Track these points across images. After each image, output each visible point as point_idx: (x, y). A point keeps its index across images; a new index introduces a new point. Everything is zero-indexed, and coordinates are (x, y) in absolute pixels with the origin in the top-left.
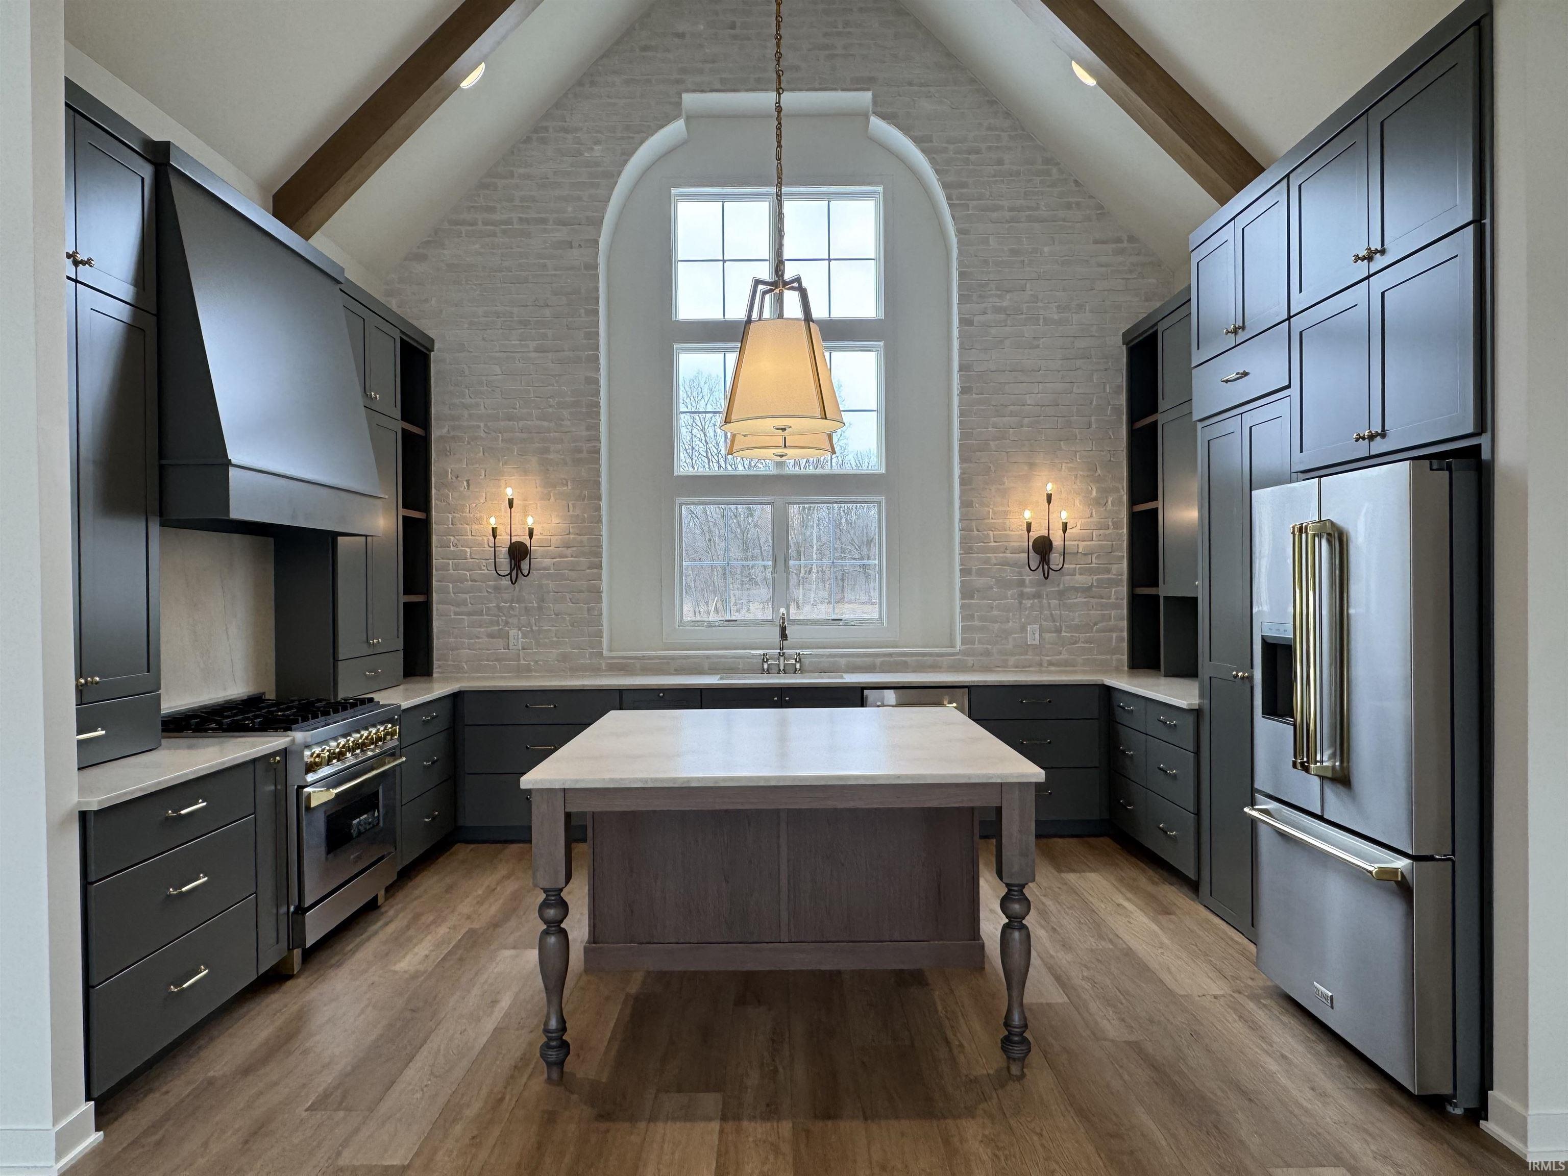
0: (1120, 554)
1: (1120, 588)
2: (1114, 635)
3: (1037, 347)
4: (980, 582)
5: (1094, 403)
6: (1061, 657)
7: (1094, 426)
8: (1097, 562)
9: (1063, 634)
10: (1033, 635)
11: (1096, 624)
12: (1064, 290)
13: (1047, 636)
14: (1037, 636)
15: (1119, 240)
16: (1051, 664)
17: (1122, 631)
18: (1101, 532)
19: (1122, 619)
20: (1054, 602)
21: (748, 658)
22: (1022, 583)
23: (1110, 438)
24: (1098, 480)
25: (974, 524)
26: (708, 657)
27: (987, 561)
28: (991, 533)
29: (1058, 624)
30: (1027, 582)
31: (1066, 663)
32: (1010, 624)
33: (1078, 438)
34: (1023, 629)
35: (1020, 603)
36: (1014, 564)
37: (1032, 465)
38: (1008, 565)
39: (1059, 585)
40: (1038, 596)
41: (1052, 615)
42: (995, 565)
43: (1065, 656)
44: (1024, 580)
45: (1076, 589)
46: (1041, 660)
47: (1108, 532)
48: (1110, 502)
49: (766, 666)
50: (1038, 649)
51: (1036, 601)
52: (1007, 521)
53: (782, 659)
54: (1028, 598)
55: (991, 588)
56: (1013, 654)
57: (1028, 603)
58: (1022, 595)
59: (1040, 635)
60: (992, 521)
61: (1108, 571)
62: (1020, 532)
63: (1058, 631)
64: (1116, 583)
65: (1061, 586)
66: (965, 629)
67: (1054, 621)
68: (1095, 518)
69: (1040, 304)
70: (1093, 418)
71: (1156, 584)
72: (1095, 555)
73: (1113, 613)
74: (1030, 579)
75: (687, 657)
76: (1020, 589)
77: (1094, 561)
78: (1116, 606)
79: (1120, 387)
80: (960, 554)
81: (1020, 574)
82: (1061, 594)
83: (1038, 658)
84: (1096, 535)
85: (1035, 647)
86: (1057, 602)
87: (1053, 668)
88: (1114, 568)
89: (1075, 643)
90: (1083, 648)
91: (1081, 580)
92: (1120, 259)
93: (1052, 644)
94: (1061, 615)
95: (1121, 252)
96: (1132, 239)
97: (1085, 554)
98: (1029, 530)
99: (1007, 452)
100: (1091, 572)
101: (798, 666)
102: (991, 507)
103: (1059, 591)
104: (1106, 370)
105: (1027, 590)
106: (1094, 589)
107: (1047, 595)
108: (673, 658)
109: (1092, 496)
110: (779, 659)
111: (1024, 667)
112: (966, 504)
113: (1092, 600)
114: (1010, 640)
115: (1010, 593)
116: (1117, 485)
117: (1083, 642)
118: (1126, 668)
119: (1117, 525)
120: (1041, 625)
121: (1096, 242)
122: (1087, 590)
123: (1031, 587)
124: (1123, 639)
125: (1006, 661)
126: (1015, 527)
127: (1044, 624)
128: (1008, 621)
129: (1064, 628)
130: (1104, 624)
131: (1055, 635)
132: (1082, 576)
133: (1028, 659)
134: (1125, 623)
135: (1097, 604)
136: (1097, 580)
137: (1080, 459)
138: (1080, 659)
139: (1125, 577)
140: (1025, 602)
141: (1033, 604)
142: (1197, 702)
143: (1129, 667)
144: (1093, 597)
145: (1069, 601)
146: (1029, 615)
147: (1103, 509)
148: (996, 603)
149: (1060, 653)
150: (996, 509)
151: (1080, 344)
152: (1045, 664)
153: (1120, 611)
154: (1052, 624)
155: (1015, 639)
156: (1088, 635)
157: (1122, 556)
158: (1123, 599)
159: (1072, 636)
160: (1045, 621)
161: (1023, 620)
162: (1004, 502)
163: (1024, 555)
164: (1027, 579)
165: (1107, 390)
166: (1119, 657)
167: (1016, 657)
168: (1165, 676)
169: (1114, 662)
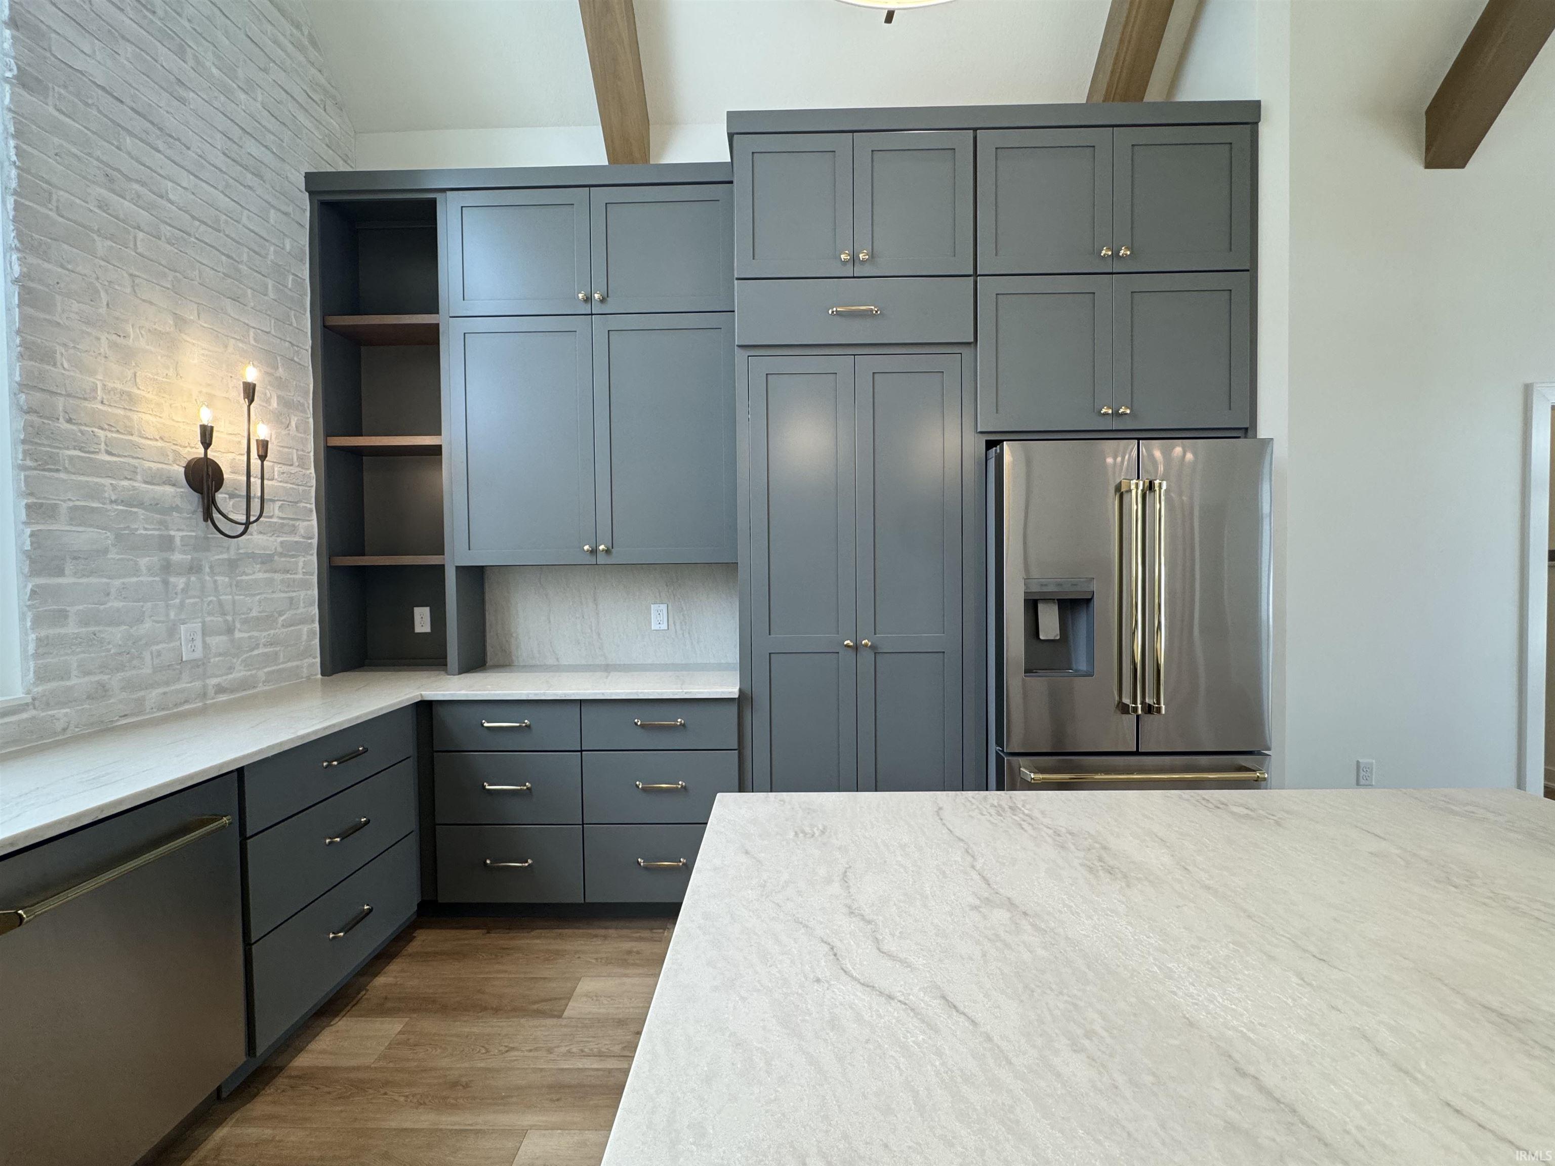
0: (308, 506)
1: (309, 557)
2: (305, 629)
3: (182, 101)
4: (80, 537)
5: (271, 258)
7: (271, 294)
8: (281, 515)
9: (238, 635)
10: (188, 642)
11: (281, 614)
13: (214, 641)
14: (199, 643)
15: (298, 27)
16: (220, 690)
17: (313, 621)
18: (285, 468)
19: (312, 604)
20: (222, 580)
22: (167, 544)
23: (290, 324)
24: (282, 384)
25: (59, 404)
27: (93, 493)
28: (100, 433)
29: (229, 618)
30: (178, 541)
31: (240, 685)
32: (148, 625)
33: (251, 304)
34: (172, 632)
35: (166, 583)
36: (156, 506)
37: (180, 322)
38: (141, 505)
39: (229, 550)
40: (194, 568)
41: (219, 601)
42: (112, 502)
43: (239, 673)
44: (171, 539)
45: (252, 556)
46: (205, 686)
47: (293, 470)
48: (293, 424)
50: (201, 667)
51: (193, 578)
52: (135, 417)
54: (180, 574)
55: (106, 551)
56: (152, 686)
57: (180, 582)
58: (167, 568)
59: (204, 642)
60: (101, 407)
61: (293, 530)
62: (160, 444)
63: (230, 630)
64: (304, 549)
65: (233, 552)
67: (224, 614)
70: (270, 282)
72: (278, 504)
74: (182, 537)
76: (165, 555)
77: (280, 512)
78: (305, 585)
81: (163, 524)
82: (232, 565)
83: (198, 684)
84: (279, 471)
85: (195, 664)
86: (227, 579)
87: (220, 698)
88: (302, 526)
89: (256, 646)
90: (265, 654)
91: (261, 542)
92: (300, 57)
93: (220, 655)
94: (234, 602)
95: (301, 48)
96: (314, 40)
99: (132, 275)
100: (275, 529)
102: (100, 377)
103: (229, 560)
104: (287, 214)
106: (277, 558)
107: (211, 567)
109: (271, 408)
111: (176, 705)
113: (276, 576)
114: (147, 656)
115: (143, 562)
116: (301, 400)
117: (265, 645)
118: (319, 676)
119: (303, 462)
120: (204, 623)
123: (184, 552)
124: (315, 633)
125: (141, 701)
126: (151, 432)
127: (208, 619)
128: (140, 620)
129: (238, 625)
130: (292, 612)
131: (224, 638)
132: (261, 536)
133: (182, 691)
134: (316, 611)
135: (282, 581)
136: (282, 543)
137: (255, 340)
138: (261, 674)
139: (315, 541)
140: (172, 579)
141: (187, 584)
142: (738, 688)
143: (323, 674)
144: (275, 572)
145: (244, 577)
146: (182, 604)
147: (284, 432)
148: (117, 583)
149: (231, 669)
150: (110, 385)
151: (252, 147)
152: (211, 692)
153: (309, 592)
154: (220, 619)
155: (159, 654)
156: (272, 632)
157: (311, 511)
158: (312, 574)
159: (250, 637)
160: (210, 614)
161: (172, 615)
162: (130, 374)
163: (169, 489)
164: (178, 535)
165: (288, 247)
166: (311, 660)
167: (161, 690)
168: (460, 673)
169: (305, 670)
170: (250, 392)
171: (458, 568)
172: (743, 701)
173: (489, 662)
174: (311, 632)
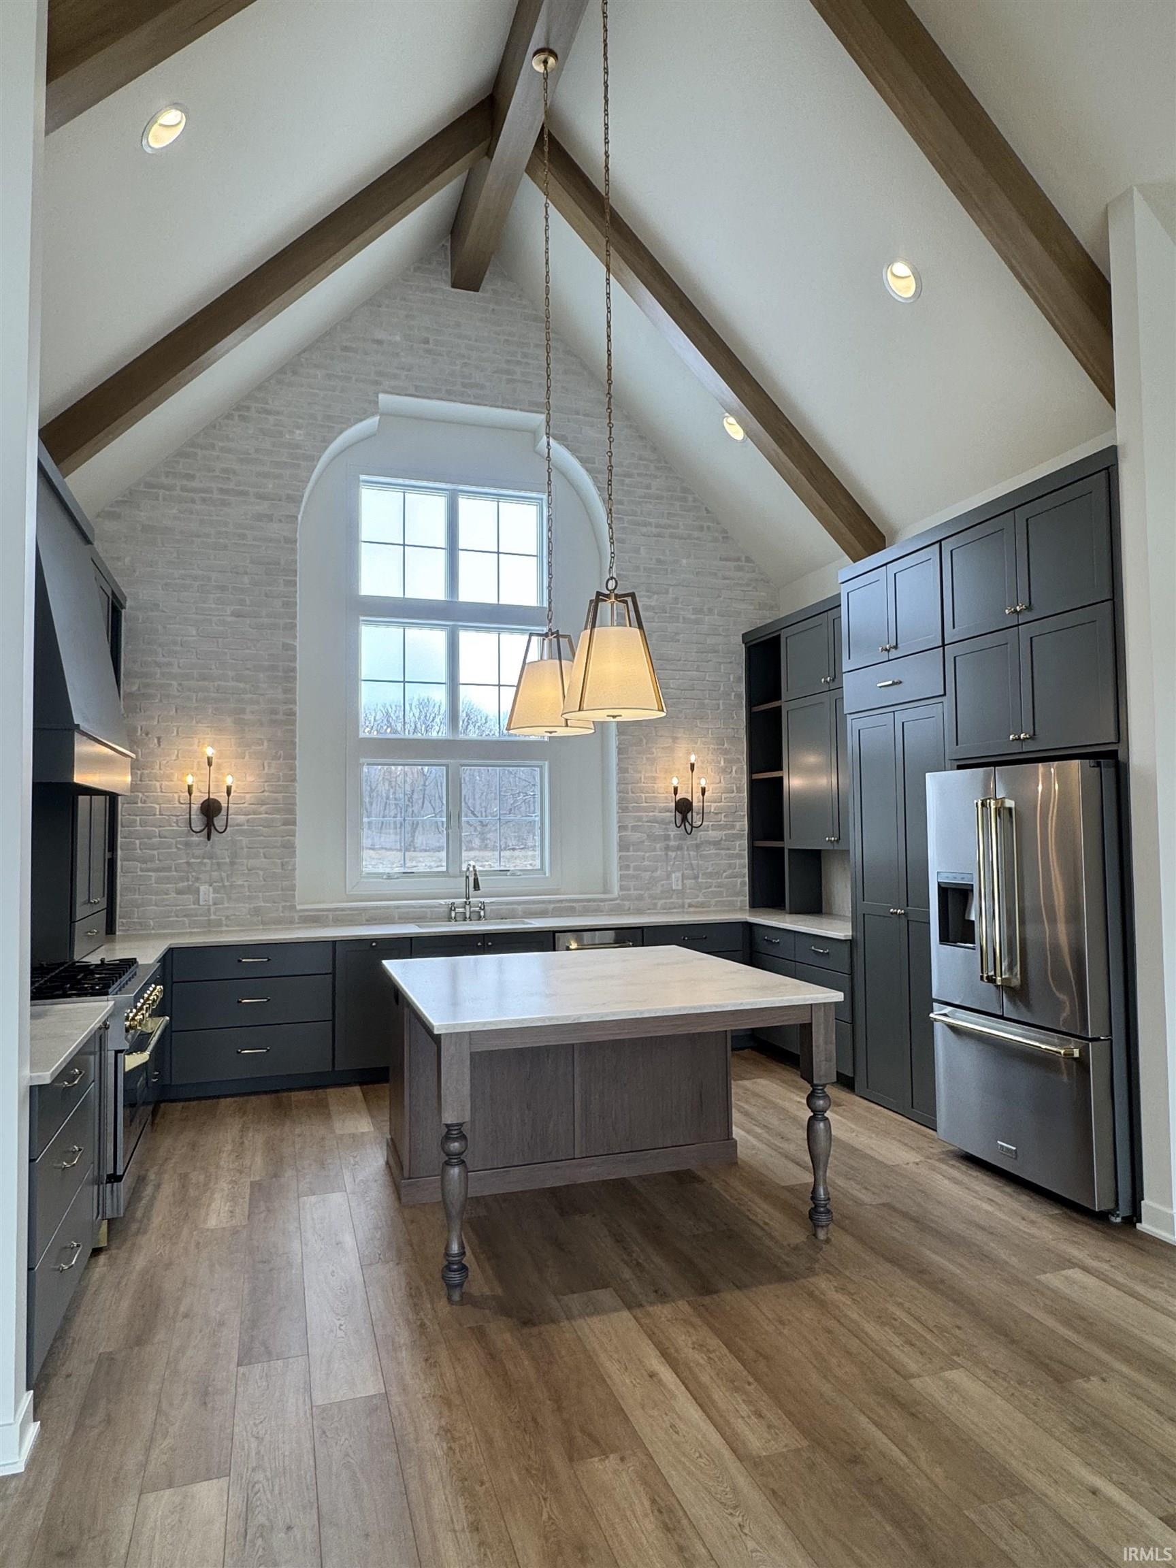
0: (742, 813)
1: (742, 842)
2: (739, 880)
3: (678, 641)
4: (636, 837)
5: (722, 689)
6: (699, 899)
7: (721, 708)
8: (725, 820)
9: (700, 880)
10: (676, 882)
11: (724, 872)
12: (698, 595)
13: (689, 882)
14: (680, 883)
15: (738, 559)
16: (690, 906)
17: (744, 877)
18: (728, 795)
19: (744, 867)
20: (693, 854)
21: (436, 907)
22: (667, 838)
23: (733, 718)
24: (726, 752)
25: (630, 787)
26: (398, 907)
27: (640, 819)
28: (643, 795)
29: (696, 872)
30: (672, 836)
31: (702, 905)
32: (659, 872)
33: (710, 717)
34: (668, 877)
35: (667, 854)
36: (662, 822)
37: (675, 739)
38: (657, 822)
39: (696, 839)
40: (679, 848)
41: (691, 864)
42: (647, 822)
43: (701, 899)
44: (669, 835)
45: (709, 843)
46: (683, 903)
47: (733, 795)
48: (734, 771)
49: (453, 914)
50: (681, 893)
51: (679, 853)
52: (656, 786)
53: (468, 907)
54: (673, 851)
55: (643, 842)
56: (660, 899)
57: (672, 854)
58: (667, 848)
59: (683, 882)
60: (644, 785)
61: (733, 827)
62: (668, 794)
63: (696, 877)
64: (741, 837)
65: (698, 839)
66: (622, 877)
67: (693, 870)
68: (723, 784)
69: (680, 606)
70: (721, 702)
71: (781, 839)
72: (723, 815)
73: (738, 861)
75: (377, 908)
76: (667, 842)
77: (723, 819)
78: (740, 856)
79: (740, 678)
80: (618, 813)
81: (666, 829)
83: (680, 902)
84: (724, 798)
85: (678, 892)
86: (695, 853)
87: (692, 909)
88: (738, 825)
89: (710, 887)
90: (716, 892)
91: (713, 834)
92: (740, 574)
93: (691, 889)
94: (698, 864)
95: (740, 569)
96: (748, 560)
97: (716, 814)
98: (676, 793)
99: (656, 728)
100: (721, 828)
101: (482, 913)
102: (643, 773)
103: (696, 844)
104: (731, 662)
105: (672, 843)
106: (723, 842)
107: (688, 848)
108: (365, 909)
109: (721, 766)
110: (465, 907)
111: (670, 909)
112: (622, 770)
113: (722, 852)
114: (659, 886)
115: (658, 846)
116: (739, 756)
117: (715, 887)
118: (748, 908)
119: (739, 790)
120: (682, 873)
121: (721, 559)
122: (717, 843)
123: (675, 841)
124: (745, 883)
125: (655, 904)
126: (662, 790)
127: (685, 872)
128: (656, 870)
129: (700, 875)
130: (731, 871)
131: (693, 881)
132: (714, 832)
133: (672, 903)
134: (746, 870)
135: (726, 854)
136: (725, 835)
137: (712, 734)
138: (713, 901)
139: (746, 832)
140: (670, 853)
141: (676, 855)
142: (851, 934)
143: (750, 907)
144: (723, 849)
145: (705, 852)
146: (673, 864)
147: (729, 776)
148: (647, 855)
149: (697, 896)
150: (647, 775)
151: (711, 640)
152: (686, 906)
153: (742, 861)
154: (691, 872)
155: (663, 886)
156: (719, 881)
157: (744, 816)
158: (744, 850)
159: (706, 882)
160: (686, 869)
161: (669, 869)
162: (654, 769)
163: (668, 814)
164: (672, 834)
165: (732, 679)
166: (742, 898)
167: (664, 901)
168: (790, 913)
169: (739, 903)
170: (692, 766)
171: (789, 850)
172: (851, 943)
173: (824, 911)
174: (743, 884)
